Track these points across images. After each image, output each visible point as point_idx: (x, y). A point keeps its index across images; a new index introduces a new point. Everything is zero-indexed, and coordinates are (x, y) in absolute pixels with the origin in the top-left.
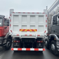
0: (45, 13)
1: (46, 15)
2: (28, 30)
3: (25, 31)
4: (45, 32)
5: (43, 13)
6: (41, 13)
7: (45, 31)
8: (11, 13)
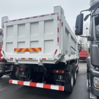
0: (56, 14)
1: (58, 18)
2: (27, 50)
3: (22, 51)
4: (56, 53)
5: (52, 14)
6: (48, 15)
7: (57, 50)
8: (4, 23)
